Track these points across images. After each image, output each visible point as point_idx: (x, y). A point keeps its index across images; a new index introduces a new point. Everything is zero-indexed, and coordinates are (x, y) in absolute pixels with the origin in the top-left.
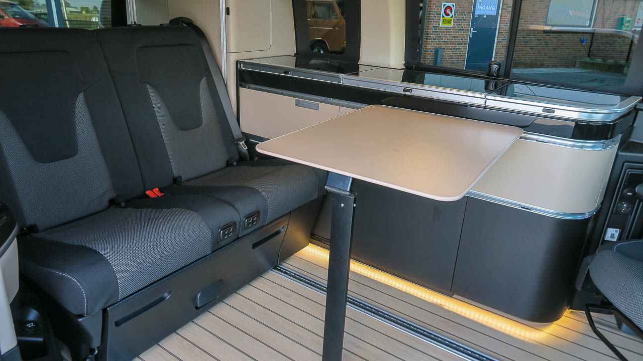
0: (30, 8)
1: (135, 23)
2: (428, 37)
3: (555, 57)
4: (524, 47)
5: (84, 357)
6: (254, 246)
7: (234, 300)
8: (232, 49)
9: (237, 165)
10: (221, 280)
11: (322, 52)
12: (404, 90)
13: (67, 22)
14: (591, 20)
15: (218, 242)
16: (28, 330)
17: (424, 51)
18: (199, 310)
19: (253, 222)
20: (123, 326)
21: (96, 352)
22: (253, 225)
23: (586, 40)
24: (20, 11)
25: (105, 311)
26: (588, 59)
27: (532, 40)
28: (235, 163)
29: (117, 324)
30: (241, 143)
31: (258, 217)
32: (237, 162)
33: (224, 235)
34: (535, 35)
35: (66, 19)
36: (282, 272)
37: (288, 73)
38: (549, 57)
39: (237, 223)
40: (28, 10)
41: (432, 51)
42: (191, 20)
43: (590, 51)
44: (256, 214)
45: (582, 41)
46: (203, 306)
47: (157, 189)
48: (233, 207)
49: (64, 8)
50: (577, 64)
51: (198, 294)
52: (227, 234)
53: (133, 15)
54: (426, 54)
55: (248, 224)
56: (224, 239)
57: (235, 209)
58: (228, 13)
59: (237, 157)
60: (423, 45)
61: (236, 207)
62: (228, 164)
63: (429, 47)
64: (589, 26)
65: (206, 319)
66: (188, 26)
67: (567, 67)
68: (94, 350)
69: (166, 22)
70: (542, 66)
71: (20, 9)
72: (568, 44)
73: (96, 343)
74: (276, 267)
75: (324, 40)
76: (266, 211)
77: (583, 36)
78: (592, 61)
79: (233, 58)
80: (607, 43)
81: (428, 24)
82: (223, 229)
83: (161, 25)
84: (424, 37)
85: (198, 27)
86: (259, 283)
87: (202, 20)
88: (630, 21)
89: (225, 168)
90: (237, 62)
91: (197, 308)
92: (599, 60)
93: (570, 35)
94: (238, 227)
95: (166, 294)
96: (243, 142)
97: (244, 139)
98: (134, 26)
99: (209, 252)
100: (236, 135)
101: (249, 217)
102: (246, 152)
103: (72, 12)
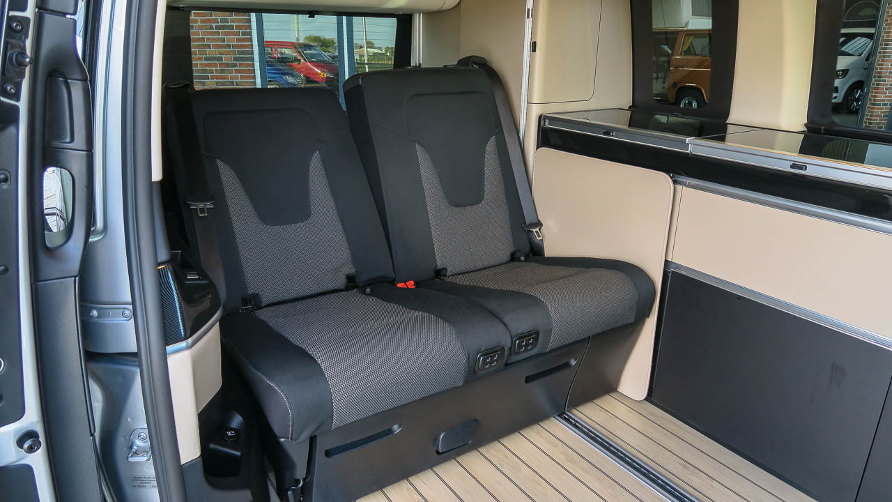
1: (420, 64)
2: (880, 81)
5: (287, 487)
6: (529, 379)
7: (494, 450)
8: (536, 98)
9: (526, 260)
10: (476, 420)
11: (695, 105)
12: (793, 166)
13: (367, 66)
15: (475, 372)
16: (227, 439)
17: (871, 104)
18: (440, 457)
19: (526, 346)
20: (336, 458)
21: (301, 484)
22: (526, 350)
25: (313, 440)
28: (523, 258)
29: (328, 454)
30: (534, 230)
31: (536, 339)
32: (527, 257)
33: (484, 363)
36: (571, 423)
37: (609, 134)
39: (506, 348)
41: (886, 105)
42: (486, 61)
44: (534, 335)
46: (446, 452)
47: (412, 282)
48: (501, 321)
51: (441, 434)
52: (488, 363)
53: (419, 55)
54: (873, 108)
55: (520, 347)
56: (484, 369)
57: (505, 325)
58: (534, 49)
59: (527, 249)
60: (870, 95)
61: (505, 320)
62: (513, 258)
63: (881, 97)
65: (450, 470)
66: (480, 67)
68: (298, 481)
69: (453, 61)
73: (300, 473)
74: (562, 414)
75: (700, 87)
76: (549, 332)
79: (536, 111)
81: (883, 61)
82: (486, 354)
83: (445, 66)
84: (873, 82)
85: (493, 70)
86: (533, 433)
87: (500, 61)
89: (507, 263)
90: (540, 117)
91: (438, 453)
94: (506, 353)
95: (395, 427)
96: (537, 229)
97: (539, 224)
98: (418, 69)
99: (460, 384)
100: (529, 219)
101: (522, 337)
102: (540, 242)
103: (374, 54)
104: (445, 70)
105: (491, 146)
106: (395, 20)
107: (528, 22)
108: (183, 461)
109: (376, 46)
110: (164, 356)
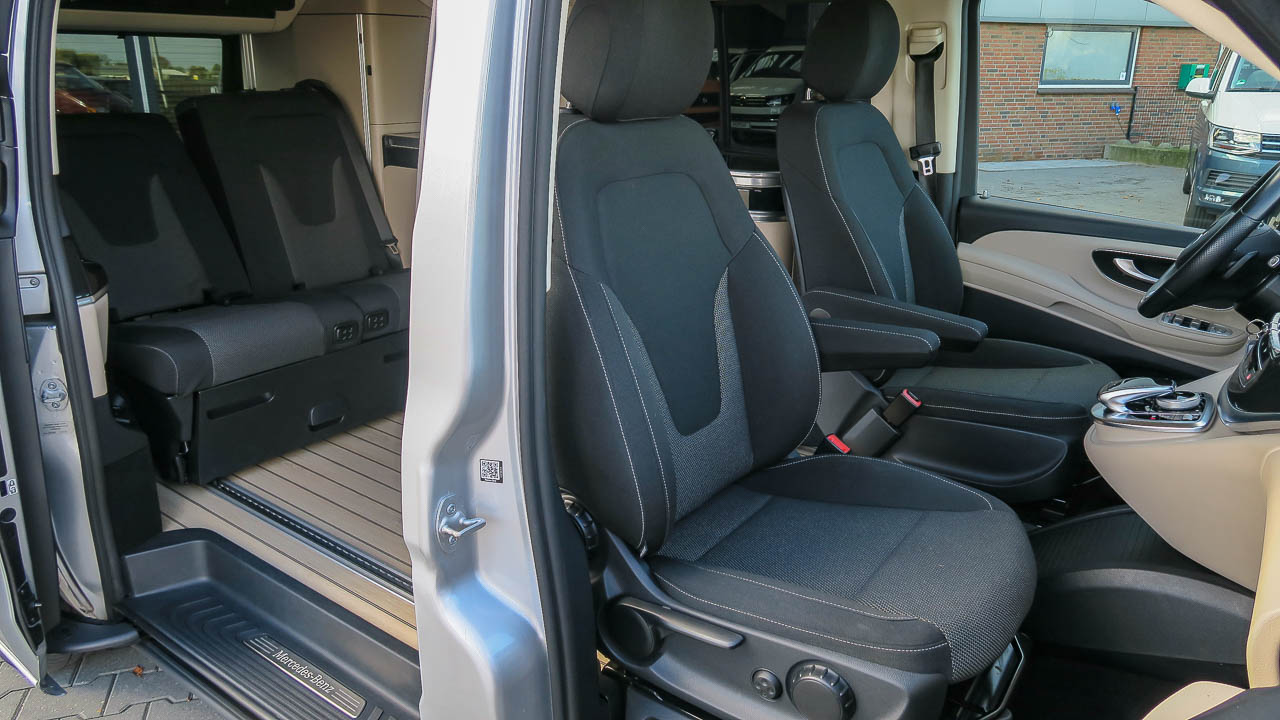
0: (94, 71)
1: (254, 88)
3: (1061, 140)
4: (1002, 121)
6: (387, 358)
8: (378, 119)
13: (164, 96)
14: (1128, 70)
15: (333, 343)
18: (314, 434)
19: (379, 323)
20: (218, 421)
21: (187, 449)
22: (379, 327)
23: (1120, 107)
24: (77, 77)
25: (195, 395)
26: (1125, 143)
27: (1017, 109)
28: (381, 272)
29: (211, 415)
30: (390, 245)
32: (385, 271)
33: (341, 335)
34: (1021, 100)
35: (162, 89)
38: (1051, 140)
39: (360, 324)
40: (91, 74)
42: (323, 84)
43: (1130, 128)
44: (384, 314)
45: (1113, 109)
46: (319, 428)
48: (353, 302)
49: (156, 70)
50: (1106, 155)
51: (311, 408)
52: (345, 335)
53: (252, 76)
55: (373, 324)
56: (340, 341)
57: (357, 304)
58: (369, 72)
59: (385, 264)
61: (357, 301)
62: (373, 273)
64: (1126, 81)
66: (318, 90)
67: (1087, 158)
68: (184, 444)
69: (290, 85)
70: (1039, 157)
71: (78, 74)
72: (1086, 116)
73: (186, 434)
76: (397, 311)
77: (1114, 99)
78: (1132, 147)
79: (379, 132)
80: (1161, 112)
82: (342, 327)
83: (282, 90)
85: (331, 93)
87: (338, 84)
88: (1203, 70)
90: (384, 137)
91: (311, 428)
92: (1145, 145)
93: (1090, 97)
94: (361, 328)
95: (267, 395)
96: (393, 245)
97: (395, 240)
98: (252, 92)
99: (322, 353)
100: (383, 236)
101: (372, 315)
102: (396, 257)
103: (172, 76)
104: (282, 94)
105: (337, 165)
106: (218, 42)
107: (361, 47)
108: (94, 396)
109: (174, 66)
110: (76, 308)
